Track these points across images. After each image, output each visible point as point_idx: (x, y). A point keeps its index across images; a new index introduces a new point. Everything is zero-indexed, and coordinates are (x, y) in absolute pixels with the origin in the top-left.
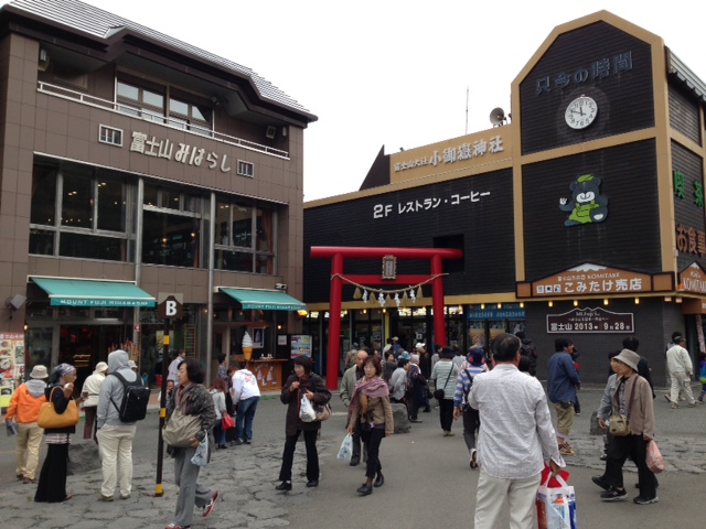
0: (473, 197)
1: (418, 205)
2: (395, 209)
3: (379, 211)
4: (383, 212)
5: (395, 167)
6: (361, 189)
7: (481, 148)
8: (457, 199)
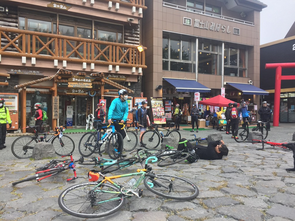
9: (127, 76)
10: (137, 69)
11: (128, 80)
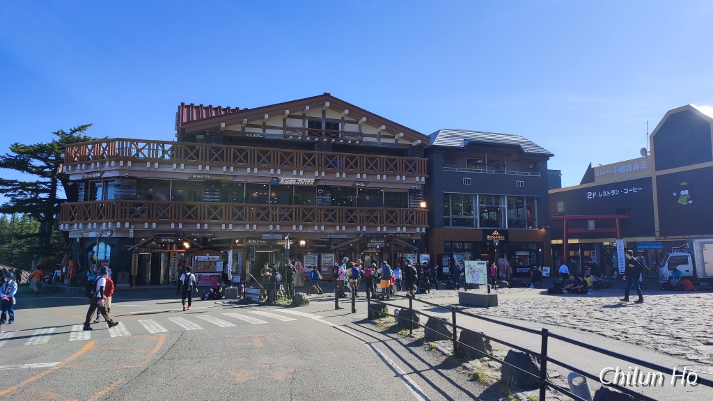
0: (634, 190)
1: (608, 193)
2: (597, 194)
3: (590, 195)
4: (592, 196)
5: (596, 174)
6: (581, 183)
7: (636, 167)
8: (627, 191)
9: (412, 235)
10: (421, 228)
11: (413, 238)
